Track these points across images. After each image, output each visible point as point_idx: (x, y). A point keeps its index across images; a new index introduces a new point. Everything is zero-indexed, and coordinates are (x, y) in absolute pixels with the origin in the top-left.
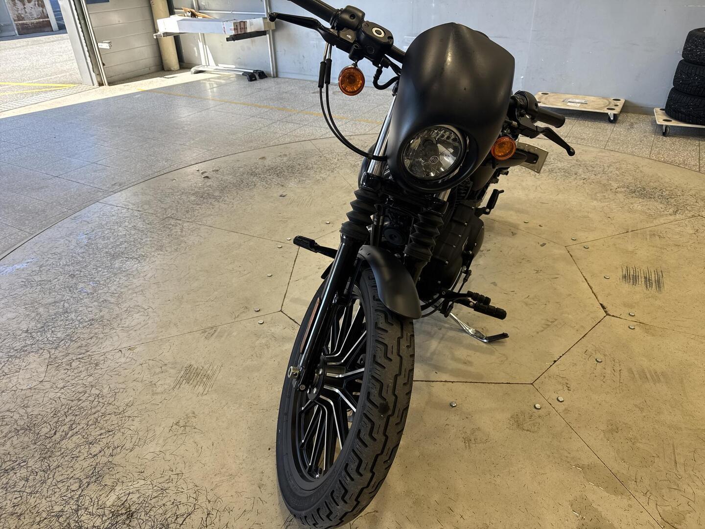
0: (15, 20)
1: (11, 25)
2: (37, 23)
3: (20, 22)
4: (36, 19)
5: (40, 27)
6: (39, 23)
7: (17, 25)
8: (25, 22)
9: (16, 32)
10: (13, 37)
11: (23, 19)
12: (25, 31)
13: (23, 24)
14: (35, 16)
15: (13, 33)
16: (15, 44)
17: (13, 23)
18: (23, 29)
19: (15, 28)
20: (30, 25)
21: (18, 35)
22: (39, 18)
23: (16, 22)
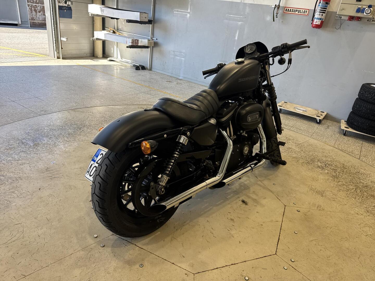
0: (30, 20)
1: (28, 21)
2: (41, 23)
3: (33, 21)
4: (40, 21)
5: (42, 25)
6: (42, 23)
7: (30, 22)
8: (35, 21)
9: (29, 25)
10: (27, 28)
11: (34, 20)
12: (34, 26)
13: (34, 22)
14: (41, 19)
15: (27, 26)
16: (27, 31)
17: (29, 21)
18: (33, 24)
19: (29, 23)
20: (37, 23)
21: (30, 27)
22: (43, 21)
23: (30, 21)
